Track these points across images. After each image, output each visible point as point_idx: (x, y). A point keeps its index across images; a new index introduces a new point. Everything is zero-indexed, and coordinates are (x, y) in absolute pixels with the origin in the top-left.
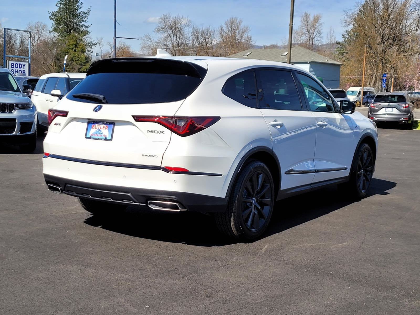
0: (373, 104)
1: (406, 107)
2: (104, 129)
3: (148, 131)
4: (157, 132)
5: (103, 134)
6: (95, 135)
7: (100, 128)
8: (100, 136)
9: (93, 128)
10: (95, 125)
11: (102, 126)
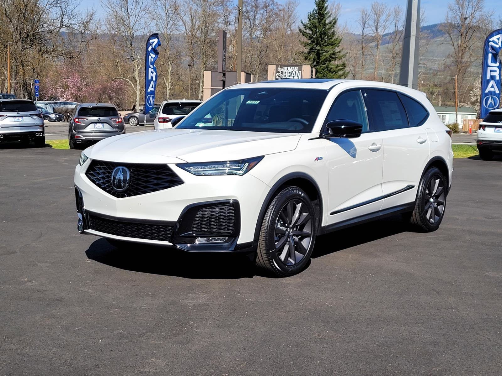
0: (78, 119)
1: (119, 122)
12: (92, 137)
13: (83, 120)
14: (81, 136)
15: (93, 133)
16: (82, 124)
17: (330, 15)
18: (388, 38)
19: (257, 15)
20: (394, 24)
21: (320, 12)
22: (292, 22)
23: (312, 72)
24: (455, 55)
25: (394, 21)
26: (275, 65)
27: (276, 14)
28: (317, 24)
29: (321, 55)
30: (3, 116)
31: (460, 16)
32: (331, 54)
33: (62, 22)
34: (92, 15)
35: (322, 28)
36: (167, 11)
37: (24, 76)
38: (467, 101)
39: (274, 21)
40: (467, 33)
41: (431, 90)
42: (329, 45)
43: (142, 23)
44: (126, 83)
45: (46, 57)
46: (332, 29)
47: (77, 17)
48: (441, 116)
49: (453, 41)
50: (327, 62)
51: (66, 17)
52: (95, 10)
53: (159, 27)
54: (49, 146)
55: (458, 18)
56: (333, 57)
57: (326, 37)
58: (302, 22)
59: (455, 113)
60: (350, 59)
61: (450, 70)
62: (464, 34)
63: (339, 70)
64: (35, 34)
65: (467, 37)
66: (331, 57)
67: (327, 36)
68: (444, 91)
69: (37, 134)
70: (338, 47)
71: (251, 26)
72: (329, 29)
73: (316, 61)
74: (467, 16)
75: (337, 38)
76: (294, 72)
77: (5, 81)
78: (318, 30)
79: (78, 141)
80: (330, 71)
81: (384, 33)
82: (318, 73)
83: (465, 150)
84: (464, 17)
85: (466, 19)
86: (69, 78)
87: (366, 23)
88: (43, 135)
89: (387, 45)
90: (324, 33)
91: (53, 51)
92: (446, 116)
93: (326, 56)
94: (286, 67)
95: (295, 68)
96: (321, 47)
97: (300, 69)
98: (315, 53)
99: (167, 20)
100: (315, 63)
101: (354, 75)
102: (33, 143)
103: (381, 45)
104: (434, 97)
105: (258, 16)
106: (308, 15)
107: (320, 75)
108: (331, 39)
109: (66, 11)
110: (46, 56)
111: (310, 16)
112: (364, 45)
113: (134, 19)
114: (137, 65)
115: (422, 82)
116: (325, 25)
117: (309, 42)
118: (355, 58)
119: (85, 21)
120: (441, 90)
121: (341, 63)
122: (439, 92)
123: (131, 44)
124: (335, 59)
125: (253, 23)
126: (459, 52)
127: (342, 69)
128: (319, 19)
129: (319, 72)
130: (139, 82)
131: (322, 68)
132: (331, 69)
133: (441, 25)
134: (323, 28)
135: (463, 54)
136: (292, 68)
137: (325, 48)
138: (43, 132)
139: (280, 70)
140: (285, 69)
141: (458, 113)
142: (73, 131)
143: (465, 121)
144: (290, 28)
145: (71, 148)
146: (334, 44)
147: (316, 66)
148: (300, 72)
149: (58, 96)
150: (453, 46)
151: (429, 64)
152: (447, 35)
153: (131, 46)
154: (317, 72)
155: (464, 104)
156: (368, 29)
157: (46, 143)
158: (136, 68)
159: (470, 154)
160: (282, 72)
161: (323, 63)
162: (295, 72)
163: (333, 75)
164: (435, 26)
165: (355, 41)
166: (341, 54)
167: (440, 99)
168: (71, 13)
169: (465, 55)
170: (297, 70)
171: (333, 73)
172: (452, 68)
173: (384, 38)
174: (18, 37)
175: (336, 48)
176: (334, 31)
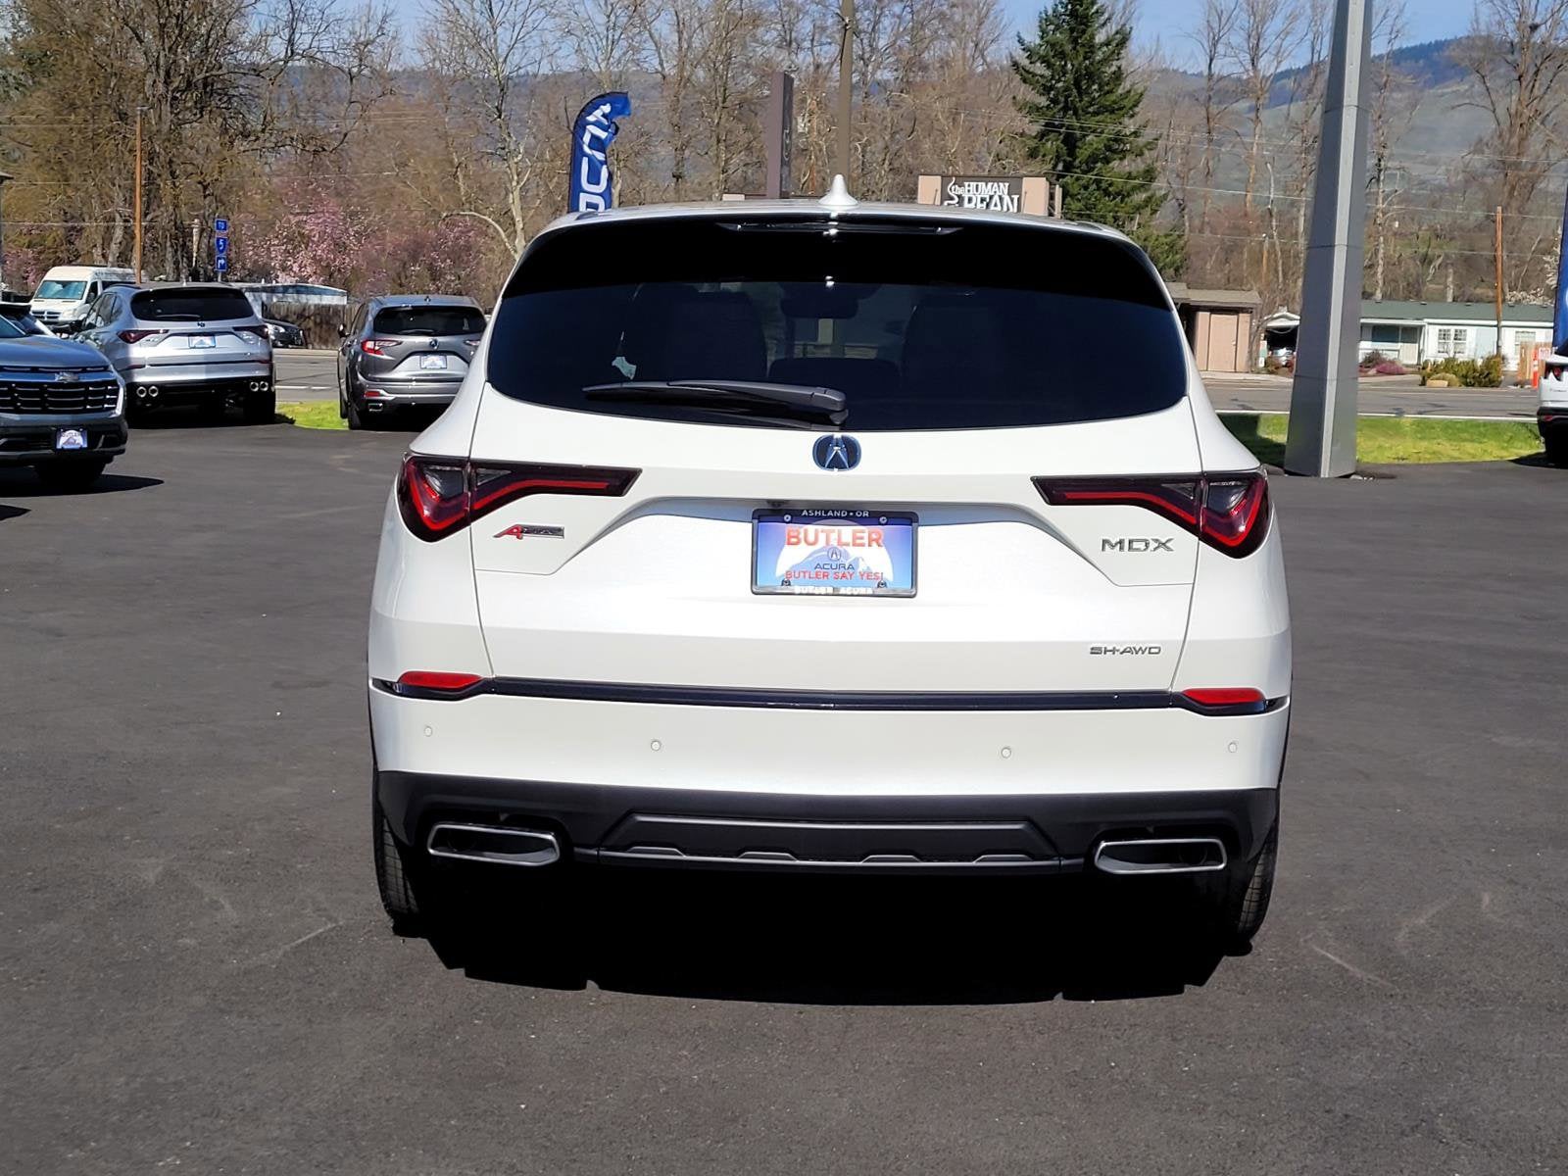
0: (372, 343)
2: (862, 545)
3: (1105, 542)
4: (1142, 546)
5: (862, 567)
6: (813, 575)
7: (834, 543)
8: (844, 576)
9: (789, 544)
10: (802, 531)
11: (847, 531)
12: (410, 396)
13: (386, 344)
14: (382, 392)
15: (414, 383)
16: (385, 357)
17: (1109, 19)
18: (1290, 84)
19: (882, 19)
20: (1308, 43)
21: (1077, 10)
22: (990, 38)
23: (1052, 197)
24: (1497, 142)
25: (1310, 36)
26: (939, 178)
27: (942, 16)
28: (1068, 48)
29: (1079, 144)
30: (157, 332)
31: (1517, 19)
32: (1109, 140)
33: (291, 42)
34: (384, 21)
35: (1081, 58)
36: (610, 7)
37: (176, 206)
38: (1534, 285)
39: (935, 36)
40: (1536, 73)
41: (1422, 250)
42: (1103, 113)
43: (532, 45)
44: (484, 230)
45: (242, 149)
46: (1114, 63)
47: (337, 28)
48: (1453, 333)
49: (1494, 98)
50: (1099, 165)
51: (305, 28)
52: (391, 6)
53: (584, 59)
54: (283, 419)
55: (1510, 27)
56: (1115, 148)
57: (1095, 87)
58: (1021, 41)
59: (1495, 323)
60: (1170, 154)
61: (1483, 186)
62: (1528, 77)
63: (1135, 189)
64: (209, 80)
65: (1537, 86)
66: (1108, 148)
67: (1100, 84)
68: (1462, 255)
69: (254, 386)
70: (1132, 116)
71: (863, 53)
72: (1106, 60)
73: (1064, 161)
74: (1538, 20)
75: (1129, 92)
76: (996, 198)
77: (114, 220)
78: (1069, 66)
79: (372, 407)
80: (1107, 193)
81: (1279, 70)
82: (1069, 199)
83: (1506, 438)
84: (1530, 22)
85: (1534, 28)
86: (307, 214)
87: (1221, 41)
88: (269, 389)
89: (1285, 107)
90: (1091, 76)
91: (263, 131)
92: (1468, 333)
93: (1095, 146)
94: (971, 183)
95: (1001, 184)
96: (1078, 119)
97: (1015, 190)
98: (1062, 137)
99: (610, 37)
100: (1060, 167)
101: (1180, 205)
102: (239, 410)
103: (1266, 107)
104: (1431, 271)
105: (886, 22)
106: (1040, 22)
107: (1076, 206)
108: (1110, 92)
109: (303, 9)
110: (240, 145)
111: (1046, 22)
112: (1214, 109)
113: (509, 33)
114: (518, 175)
115: (1397, 224)
116: (1091, 49)
117: (1043, 101)
118: (1185, 151)
119: (362, 39)
120: (1453, 250)
121: (1142, 167)
122: (1447, 256)
123: (500, 111)
124: (1123, 154)
125: (871, 46)
126: (1512, 133)
127: (1143, 186)
128: (1072, 30)
129: (1072, 196)
130: (521, 226)
131: (1081, 182)
132: (1111, 185)
133: (1458, 42)
134: (1085, 58)
135: (1522, 139)
136: (990, 184)
137: (1091, 122)
138: (269, 379)
139: (954, 190)
140: (969, 190)
141: (1503, 323)
142: (360, 376)
143: (1523, 347)
144: (983, 56)
145: (352, 427)
146: (1121, 109)
147: (1064, 177)
148: (1016, 197)
149: (274, 268)
150: (1494, 112)
151: (1418, 170)
152: (1475, 77)
153: (500, 117)
154: (1065, 195)
155: (1524, 294)
156: (1227, 59)
157: (277, 411)
158: (514, 184)
159: (1521, 448)
160: (959, 196)
161: (1084, 167)
162: (1001, 198)
163: (1116, 205)
164: (1439, 46)
165: (1187, 98)
166: (1141, 141)
167: (1450, 279)
168: (320, 16)
169: (1531, 139)
170: (1006, 191)
171: (1114, 198)
172: (1489, 180)
173: (1278, 83)
174: (161, 87)
175: (1126, 121)
176: (1119, 68)
